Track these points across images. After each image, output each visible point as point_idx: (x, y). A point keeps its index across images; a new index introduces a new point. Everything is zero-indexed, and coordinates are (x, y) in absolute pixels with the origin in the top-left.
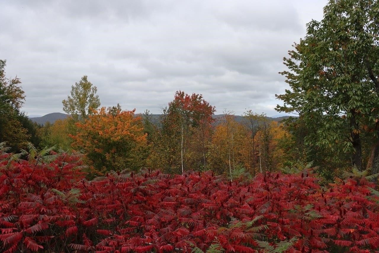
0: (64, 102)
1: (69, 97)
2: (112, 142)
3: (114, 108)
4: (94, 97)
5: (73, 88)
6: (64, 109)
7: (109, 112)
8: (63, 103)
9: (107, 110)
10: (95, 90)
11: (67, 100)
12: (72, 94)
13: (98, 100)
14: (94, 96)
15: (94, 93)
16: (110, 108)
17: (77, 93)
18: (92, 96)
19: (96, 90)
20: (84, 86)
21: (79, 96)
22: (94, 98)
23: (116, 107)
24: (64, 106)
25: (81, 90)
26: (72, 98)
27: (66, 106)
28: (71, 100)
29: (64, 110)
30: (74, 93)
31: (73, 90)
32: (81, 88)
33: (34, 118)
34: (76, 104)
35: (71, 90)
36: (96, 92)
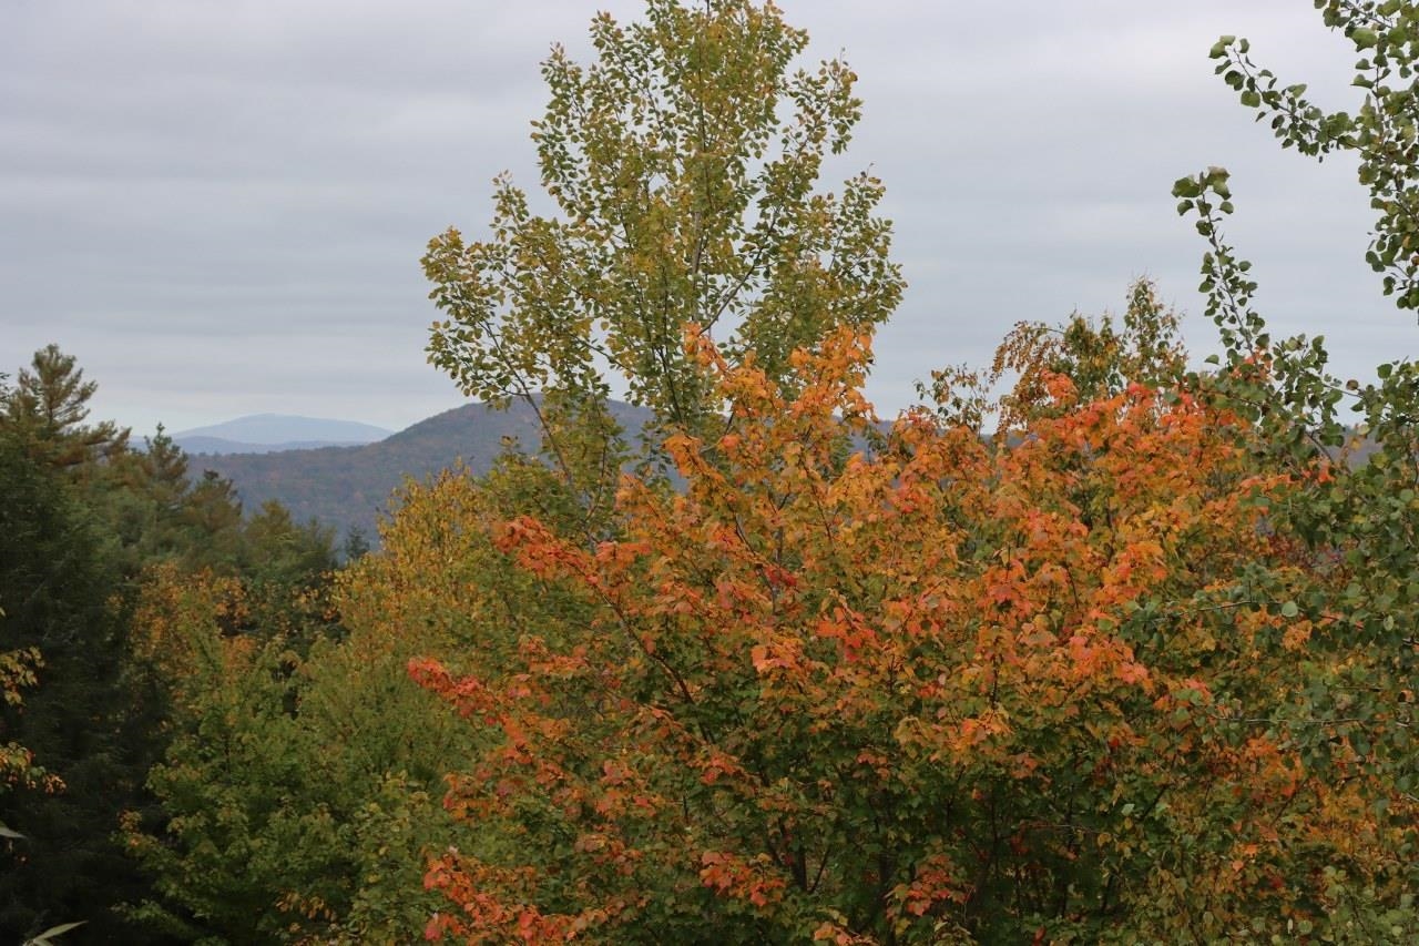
0: (445, 259)
1: (510, 201)
2: (907, 774)
3: (1079, 337)
4: (818, 203)
5: (561, 77)
6: (438, 341)
7: (1026, 397)
8: (434, 269)
9: (998, 366)
10: (837, 112)
11: (489, 237)
12: (554, 164)
13: (868, 236)
14: (818, 188)
15: (827, 147)
16: (1028, 334)
17: (604, 149)
18: (790, 181)
19: (846, 112)
20: (702, 59)
21: (629, 182)
22: (819, 216)
23: (1119, 328)
24: (443, 315)
25: (665, 104)
26: (544, 206)
27: (469, 305)
28: (538, 242)
29: (446, 360)
30: (574, 150)
31: (560, 106)
32: (659, 78)
34: (590, 287)
35: (541, 114)
36: (842, 129)
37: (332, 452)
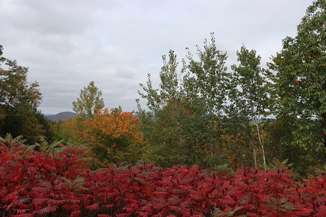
0: (74, 103)
1: (78, 99)
2: (113, 138)
3: (116, 109)
4: (99, 100)
5: (82, 91)
6: (73, 109)
7: (112, 113)
8: (73, 104)
9: (110, 111)
10: (100, 94)
11: (77, 102)
12: (81, 97)
13: (102, 102)
14: (99, 99)
15: (100, 96)
16: (112, 109)
17: (85, 96)
18: (97, 98)
19: (101, 94)
20: (91, 90)
21: (86, 98)
22: (99, 101)
23: (118, 108)
24: (74, 107)
25: (89, 93)
26: (80, 100)
27: (75, 106)
28: (80, 102)
29: (74, 110)
30: (83, 96)
31: (82, 93)
32: (88, 91)
33: (49, 116)
34: (84, 105)
35: (80, 93)
36: (101, 95)
37: (52, 115)
